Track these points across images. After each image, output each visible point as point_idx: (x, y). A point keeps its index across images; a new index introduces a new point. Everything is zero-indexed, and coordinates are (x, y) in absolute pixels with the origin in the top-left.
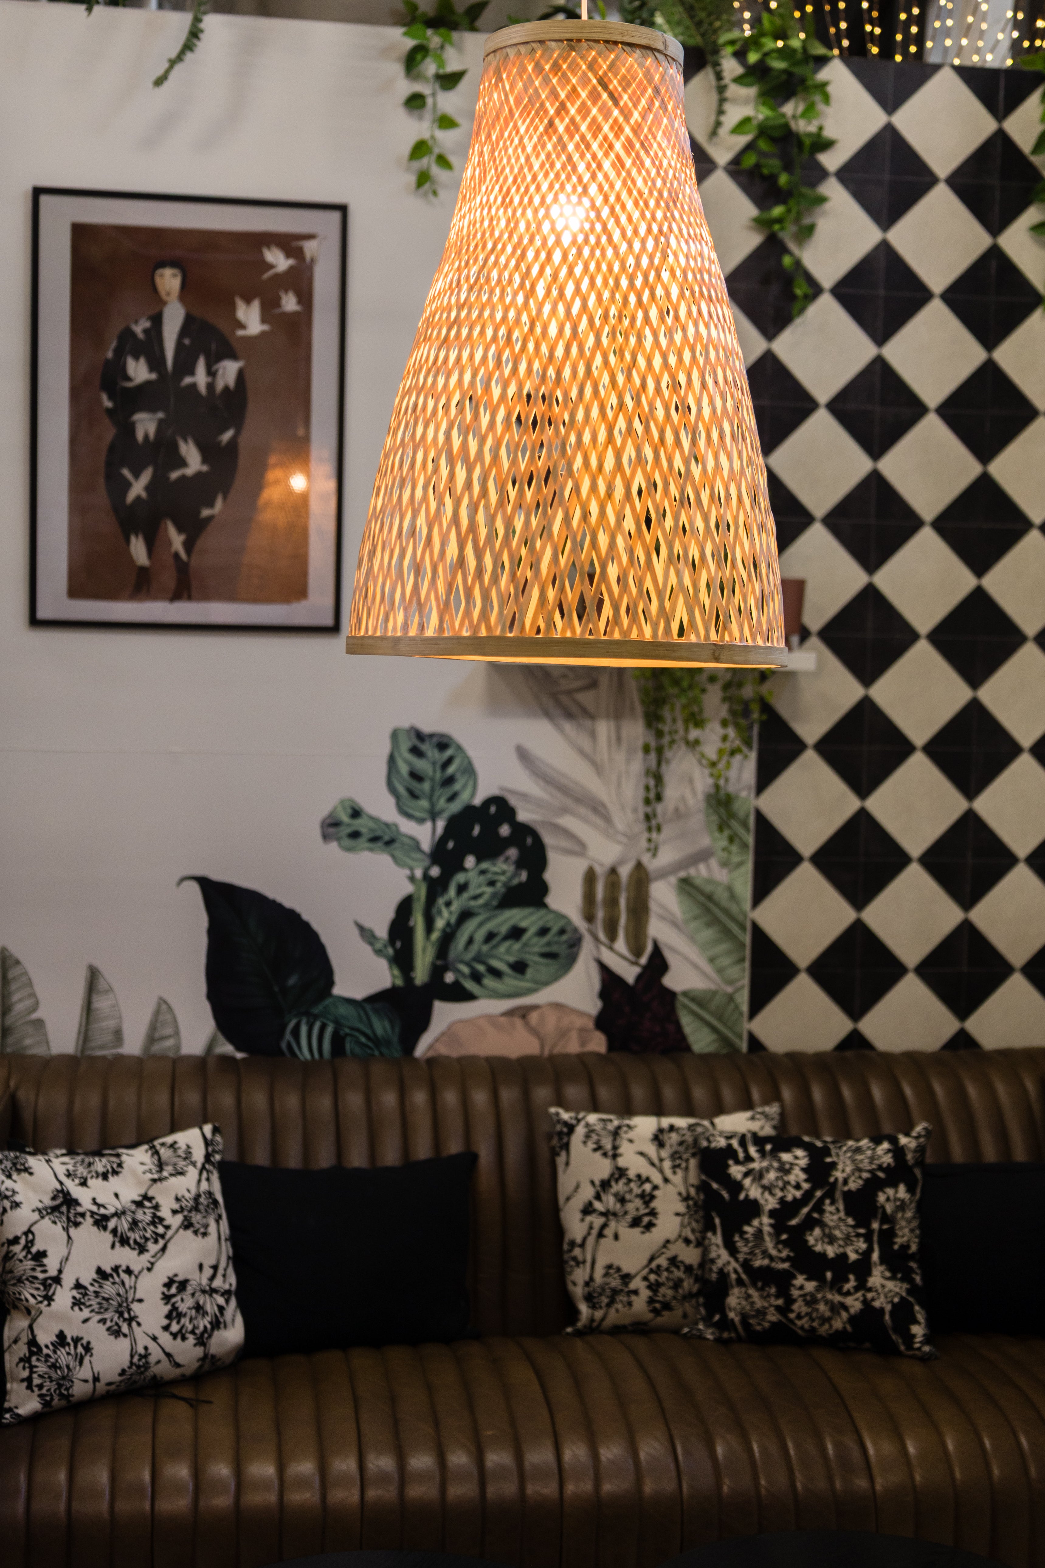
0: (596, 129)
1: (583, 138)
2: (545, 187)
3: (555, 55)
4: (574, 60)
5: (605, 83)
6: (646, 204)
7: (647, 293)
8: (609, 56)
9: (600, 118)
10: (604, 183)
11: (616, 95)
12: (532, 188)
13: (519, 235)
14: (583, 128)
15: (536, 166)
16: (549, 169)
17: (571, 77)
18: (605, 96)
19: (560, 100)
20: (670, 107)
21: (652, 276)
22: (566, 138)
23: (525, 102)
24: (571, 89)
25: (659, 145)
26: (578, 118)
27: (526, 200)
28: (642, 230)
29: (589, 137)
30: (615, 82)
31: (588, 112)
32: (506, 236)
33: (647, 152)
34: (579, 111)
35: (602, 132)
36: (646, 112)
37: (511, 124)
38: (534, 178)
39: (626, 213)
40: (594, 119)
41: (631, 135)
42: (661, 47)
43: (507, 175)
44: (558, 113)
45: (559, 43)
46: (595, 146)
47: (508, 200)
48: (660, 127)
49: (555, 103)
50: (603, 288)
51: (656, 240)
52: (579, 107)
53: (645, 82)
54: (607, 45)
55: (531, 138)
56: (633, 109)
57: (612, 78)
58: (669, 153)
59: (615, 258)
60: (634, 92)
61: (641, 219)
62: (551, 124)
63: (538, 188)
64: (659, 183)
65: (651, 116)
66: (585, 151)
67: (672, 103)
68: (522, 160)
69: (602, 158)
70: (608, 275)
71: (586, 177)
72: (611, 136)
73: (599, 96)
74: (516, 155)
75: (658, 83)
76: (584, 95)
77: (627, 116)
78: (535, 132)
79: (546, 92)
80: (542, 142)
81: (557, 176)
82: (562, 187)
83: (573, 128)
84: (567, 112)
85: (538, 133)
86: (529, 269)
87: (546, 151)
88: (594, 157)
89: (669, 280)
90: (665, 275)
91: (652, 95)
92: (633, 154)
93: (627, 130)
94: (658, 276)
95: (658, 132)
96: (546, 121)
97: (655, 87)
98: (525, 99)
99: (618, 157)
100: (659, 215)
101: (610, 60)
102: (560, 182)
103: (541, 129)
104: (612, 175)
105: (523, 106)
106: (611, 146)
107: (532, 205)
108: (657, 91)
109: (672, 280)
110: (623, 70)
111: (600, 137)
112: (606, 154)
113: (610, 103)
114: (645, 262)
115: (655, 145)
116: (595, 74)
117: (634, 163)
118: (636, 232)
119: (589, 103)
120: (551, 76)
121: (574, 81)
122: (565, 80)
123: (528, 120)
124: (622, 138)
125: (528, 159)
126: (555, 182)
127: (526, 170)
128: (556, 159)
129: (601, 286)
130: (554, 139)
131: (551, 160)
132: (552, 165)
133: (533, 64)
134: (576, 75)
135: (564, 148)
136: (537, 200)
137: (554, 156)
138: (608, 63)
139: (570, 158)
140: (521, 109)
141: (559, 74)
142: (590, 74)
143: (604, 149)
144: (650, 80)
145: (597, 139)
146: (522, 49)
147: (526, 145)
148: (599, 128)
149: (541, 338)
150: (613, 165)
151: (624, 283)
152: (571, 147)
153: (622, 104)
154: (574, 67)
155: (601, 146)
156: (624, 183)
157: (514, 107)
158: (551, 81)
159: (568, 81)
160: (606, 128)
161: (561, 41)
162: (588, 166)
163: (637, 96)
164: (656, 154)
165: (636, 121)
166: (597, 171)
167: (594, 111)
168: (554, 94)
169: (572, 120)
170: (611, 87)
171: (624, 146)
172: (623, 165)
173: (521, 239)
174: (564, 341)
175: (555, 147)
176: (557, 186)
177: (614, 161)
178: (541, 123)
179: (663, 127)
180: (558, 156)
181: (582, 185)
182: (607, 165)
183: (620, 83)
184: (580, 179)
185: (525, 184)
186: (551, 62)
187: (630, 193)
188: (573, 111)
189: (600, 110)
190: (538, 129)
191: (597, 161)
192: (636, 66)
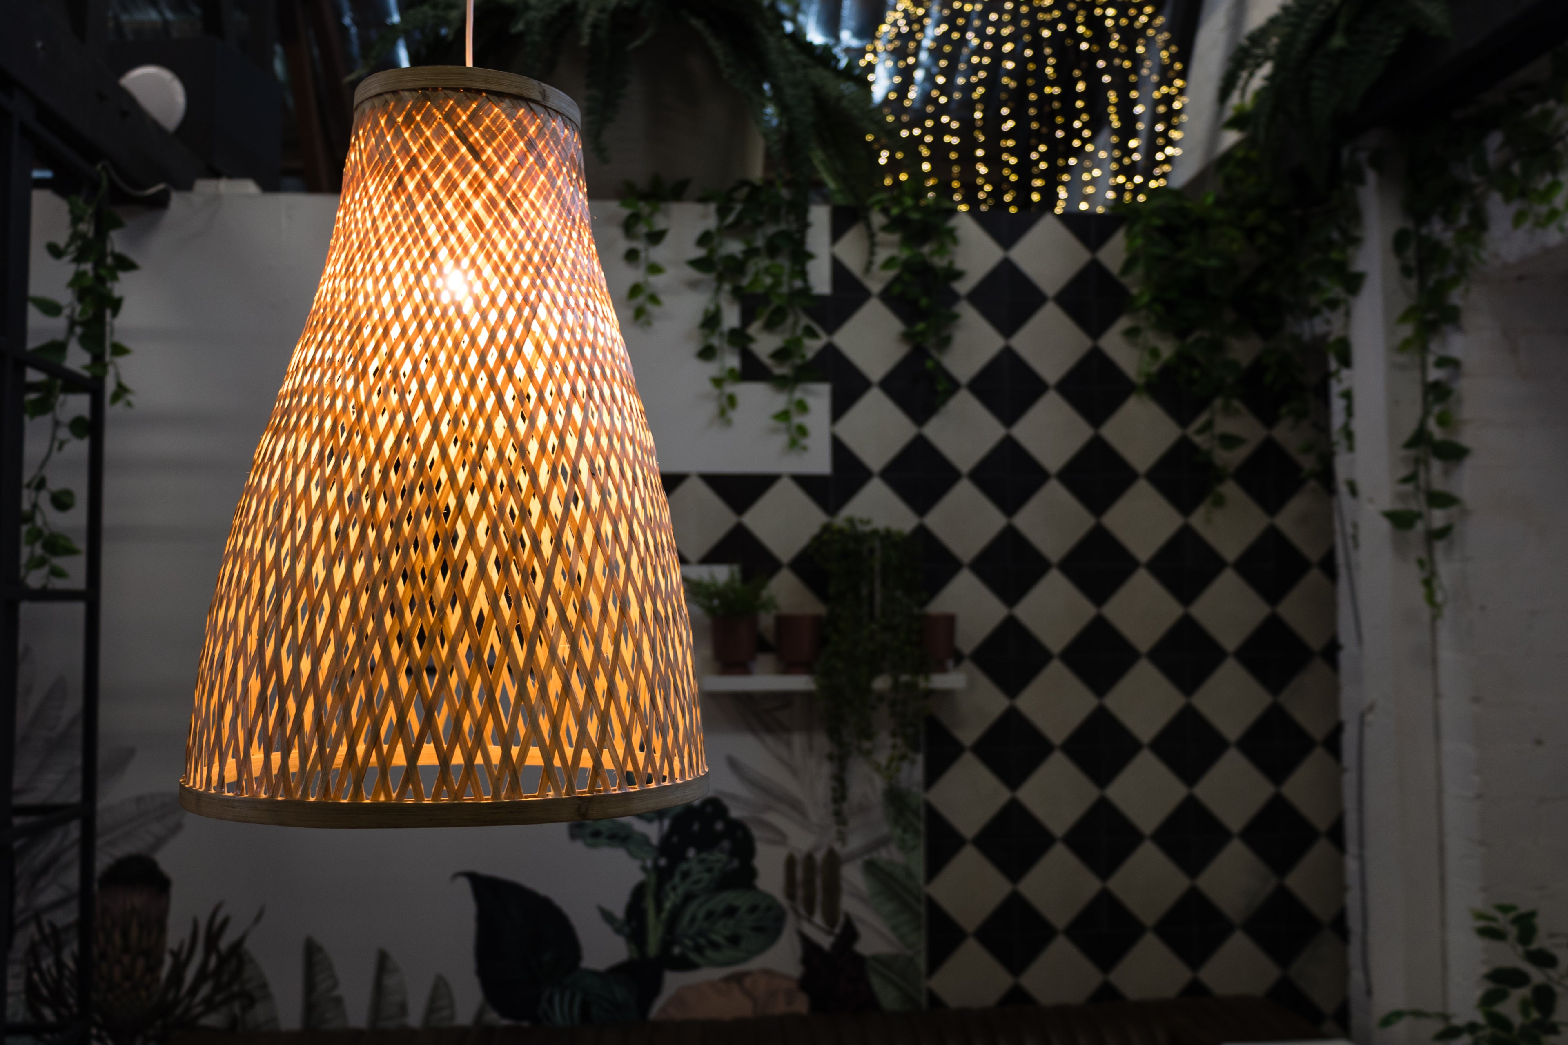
0: (451, 185)
1: (435, 196)
2: (388, 253)
3: (409, 106)
4: (429, 109)
5: (464, 135)
6: (509, 269)
7: (502, 373)
8: (471, 105)
9: (456, 174)
10: (456, 246)
11: (478, 148)
12: (376, 254)
13: (357, 308)
14: (437, 185)
15: (382, 230)
16: (395, 233)
17: (425, 130)
18: (463, 149)
19: (412, 155)
20: (550, 164)
21: (511, 351)
22: (415, 197)
23: (376, 159)
24: (425, 142)
25: (532, 205)
26: (431, 175)
27: (368, 267)
28: (502, 298)
29: (442, 195)
30: (477, 134)
31: (443, 167)
32: (344, 310)
33: (515, 212)
34: (432, 166)
35: (459, 189)
36: (516, 167)
37: (362, 184)
38: (379, 243)
39: (482, 280)
40: (449, 176)
41: (494, 192)
42: (538, 97)
43: (353, 241)
44: (408, 169)
45: (414, 93)
46: (449, 206)
47: (351, 269)
48: (535, 184)
49: (406, 158)
50: (447, 367)
51: (519, 311)
52: (433, 161)
53: (516, 134)
54: (468, 94)
55: (379, 199)
56: (498, 164)
57: (473, 129)
58: (545, 213)
59: (463, 331)
60: (500, 145)
61: (501, 286)
62: (400, 182)
63: (382, 254)
64: (528, 246)
65: (523, 173)
66: (437, 211)
67: (553, 159)
68: (369, 224)
69: (456, 218)
70: (453, 352)
71: (436, 240)
72: (469, 194)
73: (457, 149)
74: (363, 218)
75: (534, 136)
76: (438, 148)
77: (490, 172)
78: (384, 192)
79: (397, 147)
80: (389, 202)
81: (403, 240)
82: (408, 252)
83: (425, 184)
84: (419, 168)
85: (386, 192)
86: (363, 347)
87: (393, 212)
88: (447, 217)
89: (533, 356)
90: (529, 349)
91: (525, 149)
92: (496, 214)
93: (490, 187)
94: (519, 350)
95: (531, 190)
96: (395, 179)
97: (529, 139)
98: (376, 155)
99: (476, 217)
100: (525, 282)
101: (471, 109)
102: (406, 246)
103: (390, 187)
104: (467, 236)
105: (374, 163)
106: (468, 205)
107: (373, 274)
108: (531, 145)
109: (537, 355)
110: (487, 121)
111: (456, 195)
112: (462, 214)
113: (470, 157)
114: (502, 335)
115: (526, 205)
116: (453, 126)
117: (496, 223)
118: (493, 301)
119: (444, 157)
120: (403, 129)
121: (428, 133)
122: (418, 133)
123: (378, 179)
124: (483, 196)
125: (374, 222)
126: (400, 246)
127: (371, 235)
128: (403, 221)
129: (444, 366)
130: (403, 198)
131: (397, 222)
132: (399, 228)
133: (385, 117)
134: (430, 127)
135: (413, 207)
136: (379, 267)
137: (401, 218)
138: (468, 113)
139: (418, 219)
140: (372, 167)
141: (412, 126)
142: (447, 126)
143: (459, 209)
144: (523, 132)
145: (453, 198)
146: (377, 101)
147: (374, 206)
148: (455, 185)
149: (368, 428)
150: (470, 226)
151: (473, 360)
152: (421, 207)
153: (484, 158)
154: (428, 119)
155: (456, 205)
156: (482, 246)
157: (366, 166)
158: (403, 134)
159: (422, 133)
160: (463, 185)
161: (416, 90)
162: (439, 228)
163: (503, 150)
164: (527, 215)
165: (502, 177)
166: (450, 234)
167: (450, 166)
168: (405, 149)
169: (424, 177)
170: (471, 139)
171: (484, 205)
172: (481, 225)
173: (358, 314)
174: (394, 432)
175: (403, 208)
176: (402, 251)
177: (470, 222)
178: (390, 181)
179: (539, 184)
180: (406, 217)
181: (431, 249)
182: (461, 227)
183: (482, 135)
184: (428, 243)
185: (369, 250)
186: (404, 113)
187: (488, 256)
188: (425, 167)
189: (457, 165)
190: (386, 188)
191: (450, 222)
192: (504, 117)
